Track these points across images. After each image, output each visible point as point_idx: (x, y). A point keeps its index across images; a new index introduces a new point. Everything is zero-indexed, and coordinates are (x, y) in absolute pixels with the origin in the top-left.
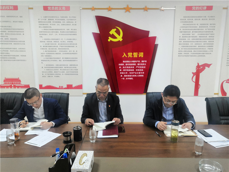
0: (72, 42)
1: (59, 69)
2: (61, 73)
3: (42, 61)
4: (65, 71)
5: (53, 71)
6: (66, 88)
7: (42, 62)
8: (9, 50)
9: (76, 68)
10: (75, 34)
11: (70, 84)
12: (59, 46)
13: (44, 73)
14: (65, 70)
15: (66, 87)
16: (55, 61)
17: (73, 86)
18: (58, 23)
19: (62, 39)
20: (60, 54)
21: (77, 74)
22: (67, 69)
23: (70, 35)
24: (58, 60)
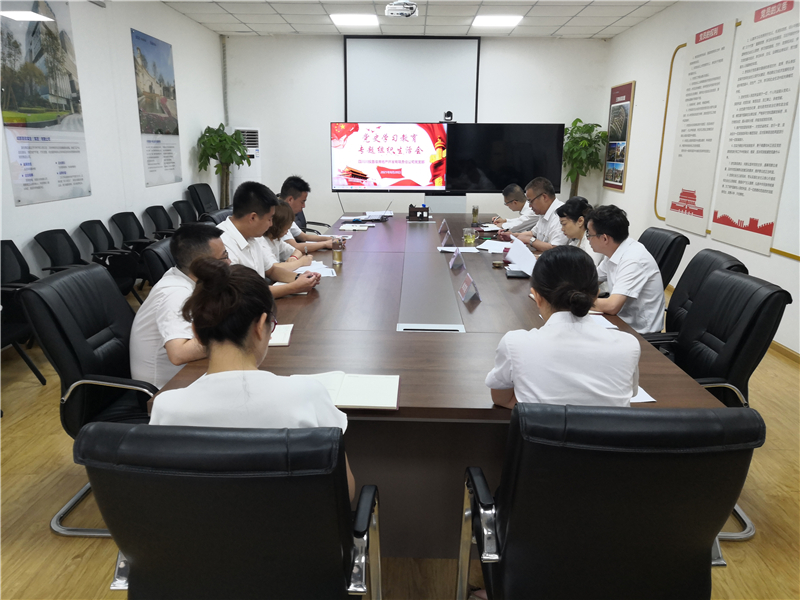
0: (781, 98)
1: (747, 174)
2: (748, 186)
3: (729, 151)
4: (755, 181)
5: (738, 179)
6: (746, 228)
7: (729, 155)
8: (696, 127)
9: (772, 172)
10: (789, 76)
11: (756, 218)
12: (757, 111)
13: (726, 184)
14: (755, 177)
15: (747, 223)
16: (746, 152)
17: (759, 225)
18: (768, 50)
19: (766, 93)
20: (756, 133)
21: (771, 192)
22: (758, 174)
23: (782, 77)
24: (750, 149)
